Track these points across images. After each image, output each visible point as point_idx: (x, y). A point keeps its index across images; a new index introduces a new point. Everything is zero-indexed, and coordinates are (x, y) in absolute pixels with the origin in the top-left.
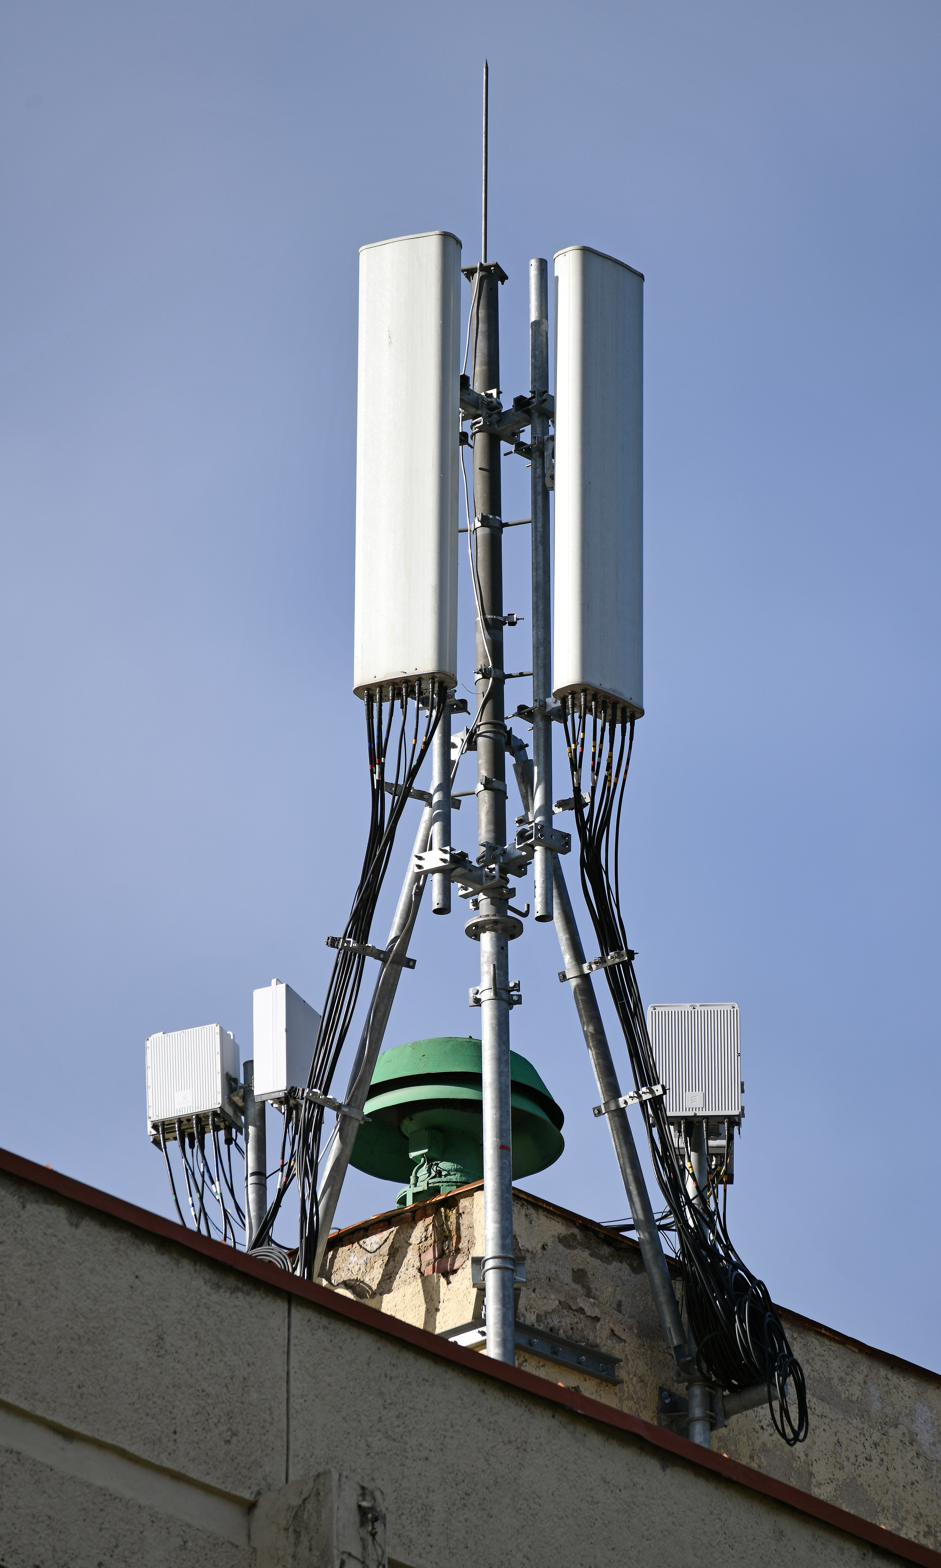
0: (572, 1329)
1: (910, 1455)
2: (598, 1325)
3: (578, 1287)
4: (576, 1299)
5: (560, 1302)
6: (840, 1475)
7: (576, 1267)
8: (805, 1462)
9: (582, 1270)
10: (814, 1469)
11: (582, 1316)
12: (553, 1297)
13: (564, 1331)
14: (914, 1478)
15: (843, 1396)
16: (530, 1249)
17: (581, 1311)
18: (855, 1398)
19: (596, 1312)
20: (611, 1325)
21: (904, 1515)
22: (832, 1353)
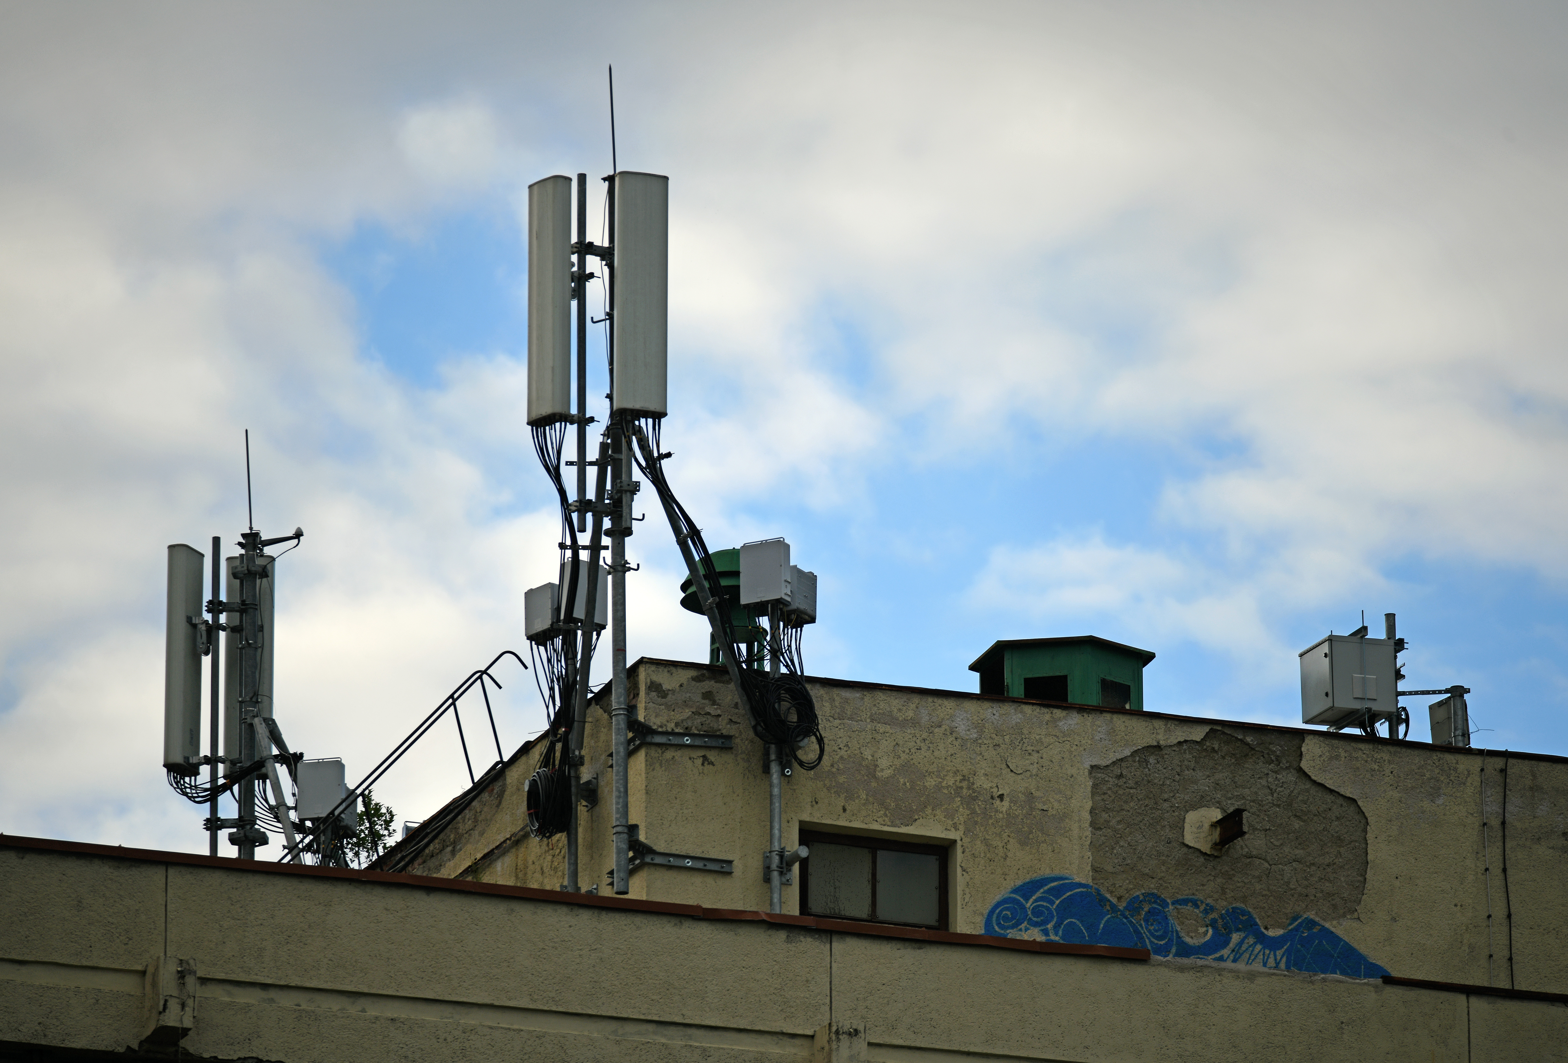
0: (702, 725)
1: (949, 741)
2: (720, 719)
3: (707, 702)
4: (704, 708)
5: (693, 712)
6: (897, 762)
7: (704, 691)
8: (871, 760)
9: (709, 692)
10: (879, 763)
11: (709, 717)
12: (687, 711)
13: (696, 727)
14: (953, 752)
15: (900, 719)
16: (671, 689)
17: (709, 714)
18: (909, 718)
19: (719, 712)
20: (729, 717)
21: (945, 773)
22: (892, 697)
